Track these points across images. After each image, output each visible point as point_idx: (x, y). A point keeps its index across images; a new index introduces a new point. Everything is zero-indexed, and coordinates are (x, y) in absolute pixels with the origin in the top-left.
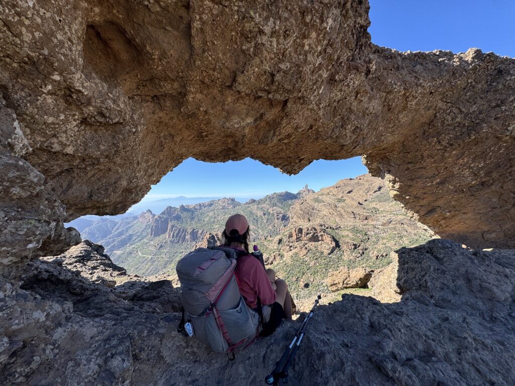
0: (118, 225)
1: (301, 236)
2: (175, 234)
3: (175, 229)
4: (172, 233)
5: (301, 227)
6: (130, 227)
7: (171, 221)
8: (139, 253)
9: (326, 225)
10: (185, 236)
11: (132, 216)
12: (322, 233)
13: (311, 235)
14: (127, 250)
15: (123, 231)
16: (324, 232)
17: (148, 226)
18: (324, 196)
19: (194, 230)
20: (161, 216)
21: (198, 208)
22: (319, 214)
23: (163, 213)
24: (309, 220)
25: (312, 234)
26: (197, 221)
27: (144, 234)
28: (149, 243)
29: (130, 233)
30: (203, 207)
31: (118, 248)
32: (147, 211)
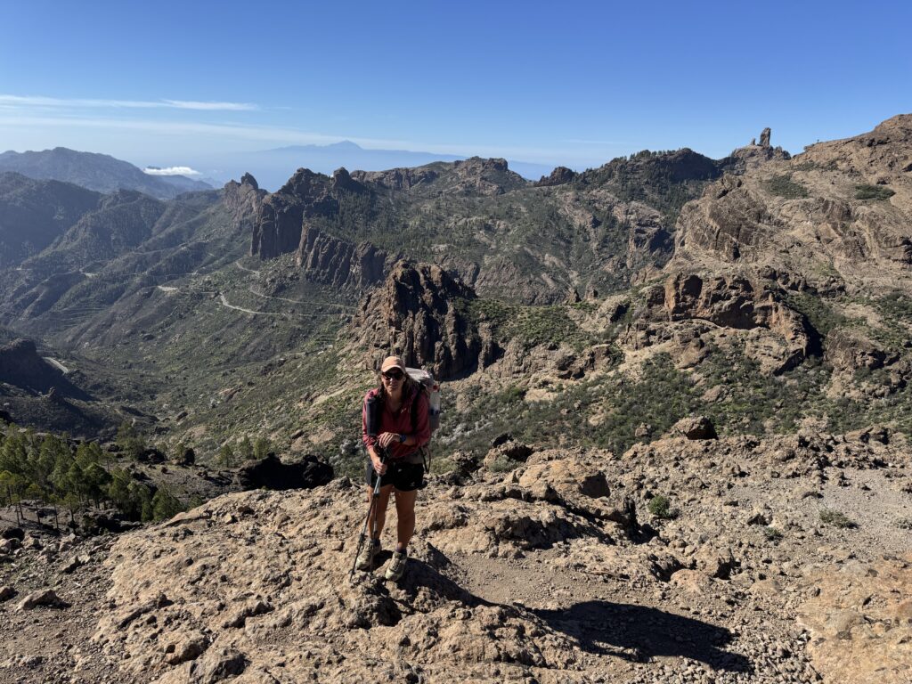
0: (168, 212)
1: (694, 303)
2: (320, 257)
3: (319, 242)
4: (312, 253)
5: (701, 275)
6: (197, 223)
7: (308, 216)
8: (223, 298)
9: (792, 278)
10: (347, 265)
11: (204, 189)
12: (770, 302)
13: (727, 303)
14: (192, 287)
15: (179, 232)
16: (777, 299)
17: (247, 227)
18: (812, 173)
19: (373, 250)
20: (281, 197)
21: (393, 183)
22: (776, 237)
23: (286, 190)
24: (737, 255)
25: (732, 300)
26: (384, 225)
27: (237, 246)
28: (247, 273)
29: (199, 240)
30: (405, 183)
31: (170, 278)
32: (243, 179)
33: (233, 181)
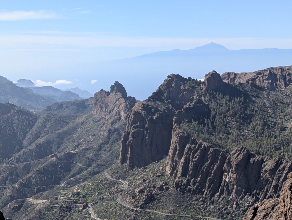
0: (38, 124)
2: (191, 166)
3: (190, 149)
4: (182, 160)
6: (67, 133)
7: (179, 122)
8: (91, 210)
10: (220, 173)
11: (73, 99)
14: (61, 198)
15: (49, 142)
17: (115, 135)
19: (249, 156)
20: (151, 104)
21: (266, 84)
23: (157, 96)
26: (259, 128)
27: (105, 156)
28: (116, 183)
29: (68, 151)
30: (281, 83)
31: (39, 191)
32: (112, 87)
33: (102, 90)
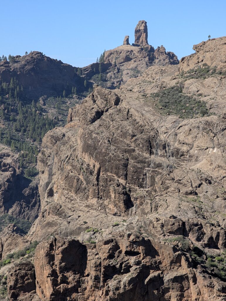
16: (193, 264)
25: (133, 272)
